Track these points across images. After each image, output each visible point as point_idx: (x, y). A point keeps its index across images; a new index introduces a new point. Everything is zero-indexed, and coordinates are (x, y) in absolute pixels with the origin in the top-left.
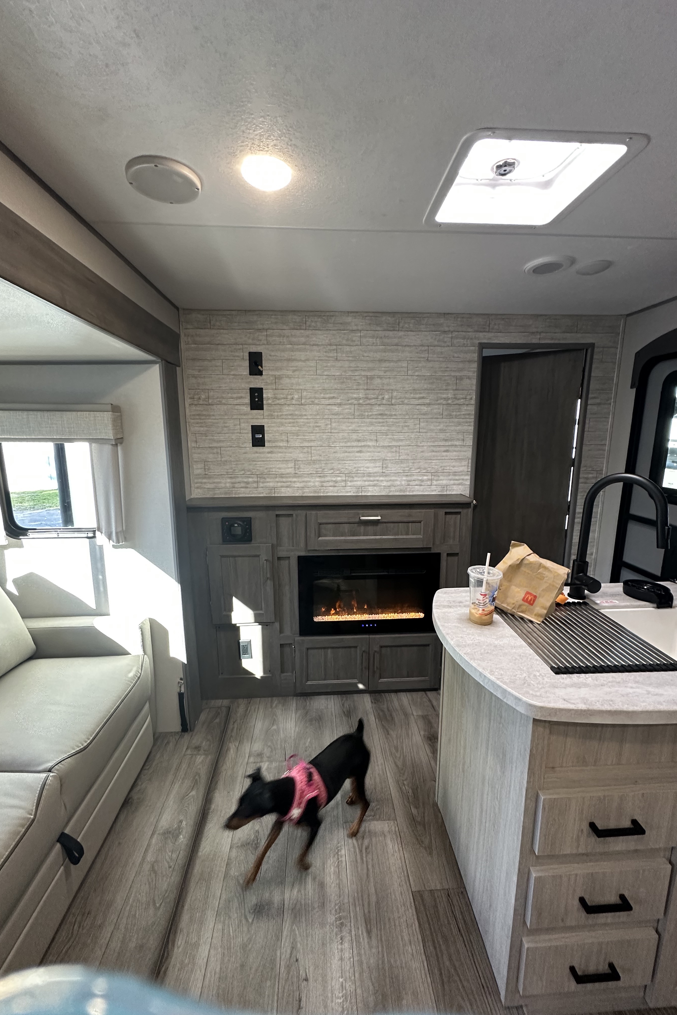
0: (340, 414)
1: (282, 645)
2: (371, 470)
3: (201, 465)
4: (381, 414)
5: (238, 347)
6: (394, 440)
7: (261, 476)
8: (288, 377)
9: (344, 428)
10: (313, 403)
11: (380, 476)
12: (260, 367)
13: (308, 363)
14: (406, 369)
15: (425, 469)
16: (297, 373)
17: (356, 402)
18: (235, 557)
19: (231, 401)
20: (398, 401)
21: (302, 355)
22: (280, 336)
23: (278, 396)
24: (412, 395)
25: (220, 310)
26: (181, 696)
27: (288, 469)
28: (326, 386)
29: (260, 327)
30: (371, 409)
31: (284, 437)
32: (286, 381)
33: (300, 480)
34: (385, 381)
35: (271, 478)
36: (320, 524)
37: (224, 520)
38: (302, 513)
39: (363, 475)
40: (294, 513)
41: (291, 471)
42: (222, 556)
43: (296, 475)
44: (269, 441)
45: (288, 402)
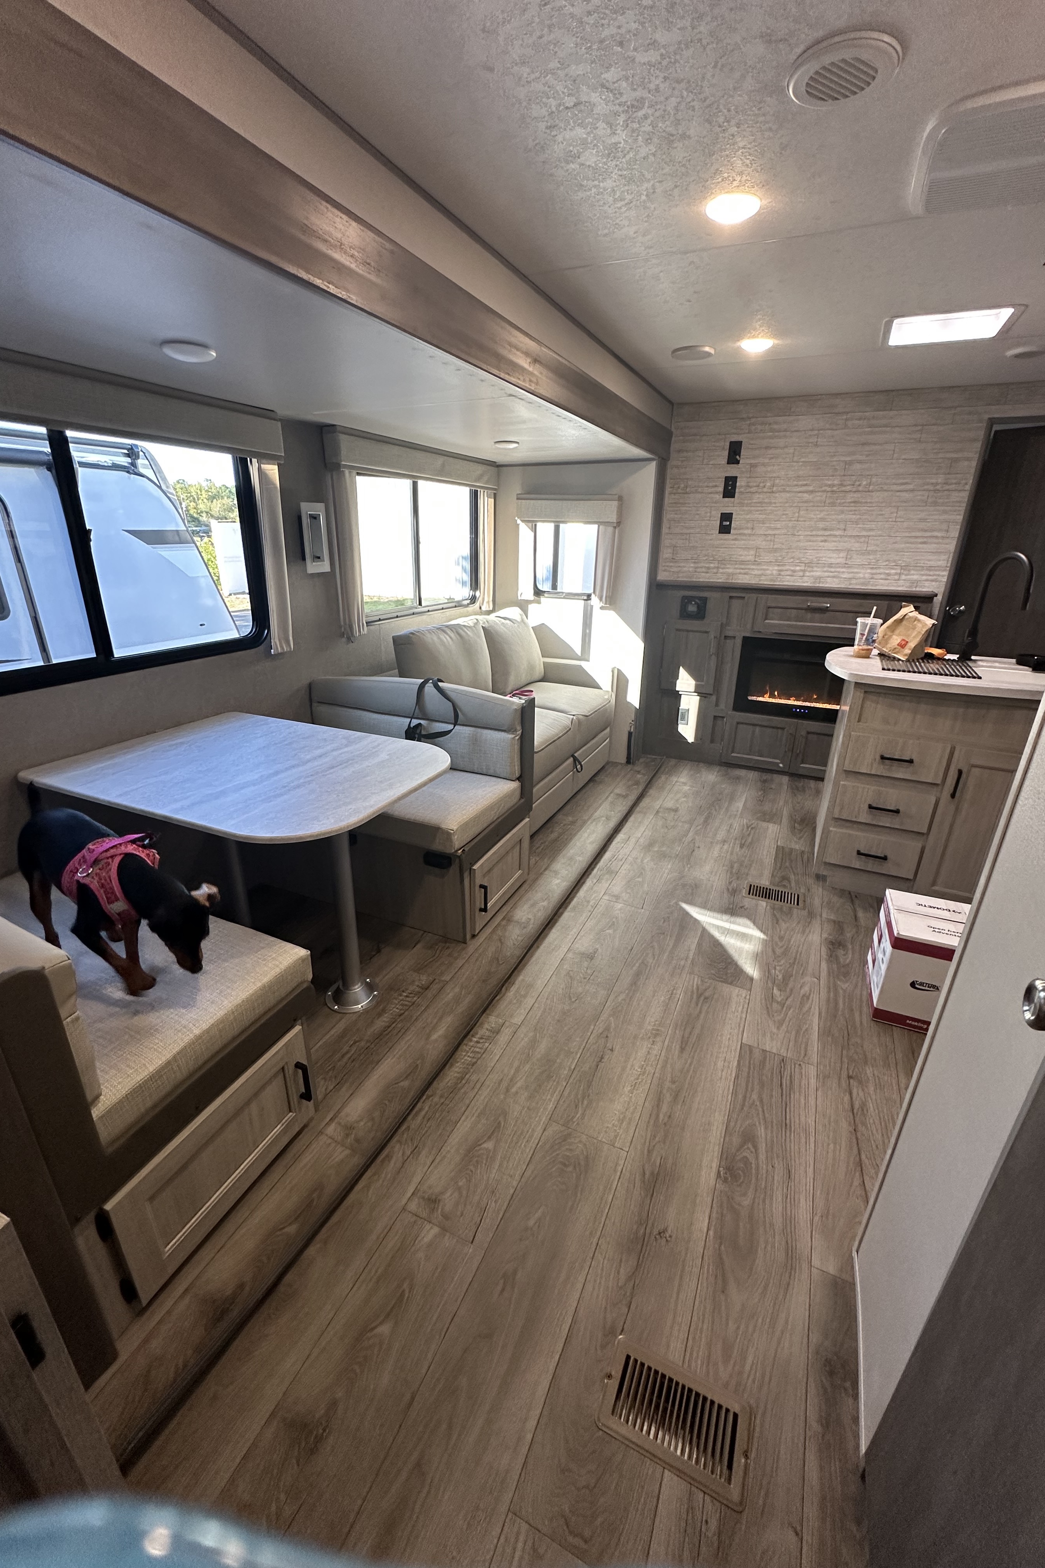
0: (811, 502)
1: (715, 717)
2: (833, 561)
3: (670, 550)
4: (854, 502)
5: (720, 437)
6: (864, 529)
7: (722, 562)
8: (764, 465)
9: (812, 516)
10: (784, 491)
11: (842, 568)
12: (738, 457)
13: (786, 450)
14: (891, 452)
15: (895, 561)
16: (773, 461)
17: (829, 489)
18: (688, 631)
19: (706, 490)
20: (876, 487)
21: (781, 442)
22: (762, 424)
23: (751, 484)
24: (894, 481)
25: (708, 402)
26: (630, 734)
27: (749, 556)
28: (801, 473)
29: (744, 416)
30: (845, 496)
31: (750, 525)
32: (760, 470)
33: (758, 567)
34: (866, 466)
35: (732, 564)
36: (769, 608)
37: (684, 598)
38: (754, 596)
39: (824, 565)
40: (747, 596)
41: (751, 558)
42: (677, 630)
43: (755, 563)
44: (735, 529)
45: (760, 490)
